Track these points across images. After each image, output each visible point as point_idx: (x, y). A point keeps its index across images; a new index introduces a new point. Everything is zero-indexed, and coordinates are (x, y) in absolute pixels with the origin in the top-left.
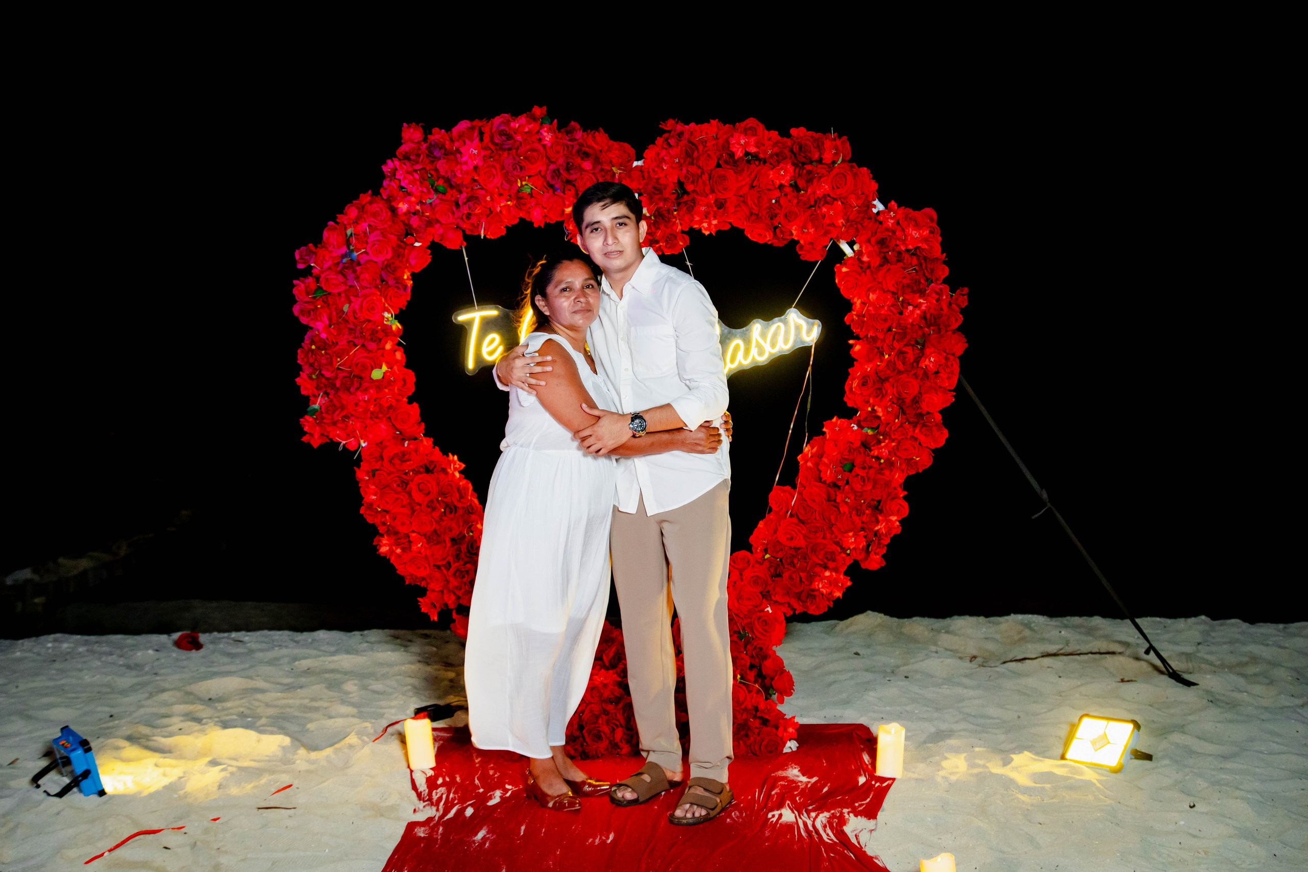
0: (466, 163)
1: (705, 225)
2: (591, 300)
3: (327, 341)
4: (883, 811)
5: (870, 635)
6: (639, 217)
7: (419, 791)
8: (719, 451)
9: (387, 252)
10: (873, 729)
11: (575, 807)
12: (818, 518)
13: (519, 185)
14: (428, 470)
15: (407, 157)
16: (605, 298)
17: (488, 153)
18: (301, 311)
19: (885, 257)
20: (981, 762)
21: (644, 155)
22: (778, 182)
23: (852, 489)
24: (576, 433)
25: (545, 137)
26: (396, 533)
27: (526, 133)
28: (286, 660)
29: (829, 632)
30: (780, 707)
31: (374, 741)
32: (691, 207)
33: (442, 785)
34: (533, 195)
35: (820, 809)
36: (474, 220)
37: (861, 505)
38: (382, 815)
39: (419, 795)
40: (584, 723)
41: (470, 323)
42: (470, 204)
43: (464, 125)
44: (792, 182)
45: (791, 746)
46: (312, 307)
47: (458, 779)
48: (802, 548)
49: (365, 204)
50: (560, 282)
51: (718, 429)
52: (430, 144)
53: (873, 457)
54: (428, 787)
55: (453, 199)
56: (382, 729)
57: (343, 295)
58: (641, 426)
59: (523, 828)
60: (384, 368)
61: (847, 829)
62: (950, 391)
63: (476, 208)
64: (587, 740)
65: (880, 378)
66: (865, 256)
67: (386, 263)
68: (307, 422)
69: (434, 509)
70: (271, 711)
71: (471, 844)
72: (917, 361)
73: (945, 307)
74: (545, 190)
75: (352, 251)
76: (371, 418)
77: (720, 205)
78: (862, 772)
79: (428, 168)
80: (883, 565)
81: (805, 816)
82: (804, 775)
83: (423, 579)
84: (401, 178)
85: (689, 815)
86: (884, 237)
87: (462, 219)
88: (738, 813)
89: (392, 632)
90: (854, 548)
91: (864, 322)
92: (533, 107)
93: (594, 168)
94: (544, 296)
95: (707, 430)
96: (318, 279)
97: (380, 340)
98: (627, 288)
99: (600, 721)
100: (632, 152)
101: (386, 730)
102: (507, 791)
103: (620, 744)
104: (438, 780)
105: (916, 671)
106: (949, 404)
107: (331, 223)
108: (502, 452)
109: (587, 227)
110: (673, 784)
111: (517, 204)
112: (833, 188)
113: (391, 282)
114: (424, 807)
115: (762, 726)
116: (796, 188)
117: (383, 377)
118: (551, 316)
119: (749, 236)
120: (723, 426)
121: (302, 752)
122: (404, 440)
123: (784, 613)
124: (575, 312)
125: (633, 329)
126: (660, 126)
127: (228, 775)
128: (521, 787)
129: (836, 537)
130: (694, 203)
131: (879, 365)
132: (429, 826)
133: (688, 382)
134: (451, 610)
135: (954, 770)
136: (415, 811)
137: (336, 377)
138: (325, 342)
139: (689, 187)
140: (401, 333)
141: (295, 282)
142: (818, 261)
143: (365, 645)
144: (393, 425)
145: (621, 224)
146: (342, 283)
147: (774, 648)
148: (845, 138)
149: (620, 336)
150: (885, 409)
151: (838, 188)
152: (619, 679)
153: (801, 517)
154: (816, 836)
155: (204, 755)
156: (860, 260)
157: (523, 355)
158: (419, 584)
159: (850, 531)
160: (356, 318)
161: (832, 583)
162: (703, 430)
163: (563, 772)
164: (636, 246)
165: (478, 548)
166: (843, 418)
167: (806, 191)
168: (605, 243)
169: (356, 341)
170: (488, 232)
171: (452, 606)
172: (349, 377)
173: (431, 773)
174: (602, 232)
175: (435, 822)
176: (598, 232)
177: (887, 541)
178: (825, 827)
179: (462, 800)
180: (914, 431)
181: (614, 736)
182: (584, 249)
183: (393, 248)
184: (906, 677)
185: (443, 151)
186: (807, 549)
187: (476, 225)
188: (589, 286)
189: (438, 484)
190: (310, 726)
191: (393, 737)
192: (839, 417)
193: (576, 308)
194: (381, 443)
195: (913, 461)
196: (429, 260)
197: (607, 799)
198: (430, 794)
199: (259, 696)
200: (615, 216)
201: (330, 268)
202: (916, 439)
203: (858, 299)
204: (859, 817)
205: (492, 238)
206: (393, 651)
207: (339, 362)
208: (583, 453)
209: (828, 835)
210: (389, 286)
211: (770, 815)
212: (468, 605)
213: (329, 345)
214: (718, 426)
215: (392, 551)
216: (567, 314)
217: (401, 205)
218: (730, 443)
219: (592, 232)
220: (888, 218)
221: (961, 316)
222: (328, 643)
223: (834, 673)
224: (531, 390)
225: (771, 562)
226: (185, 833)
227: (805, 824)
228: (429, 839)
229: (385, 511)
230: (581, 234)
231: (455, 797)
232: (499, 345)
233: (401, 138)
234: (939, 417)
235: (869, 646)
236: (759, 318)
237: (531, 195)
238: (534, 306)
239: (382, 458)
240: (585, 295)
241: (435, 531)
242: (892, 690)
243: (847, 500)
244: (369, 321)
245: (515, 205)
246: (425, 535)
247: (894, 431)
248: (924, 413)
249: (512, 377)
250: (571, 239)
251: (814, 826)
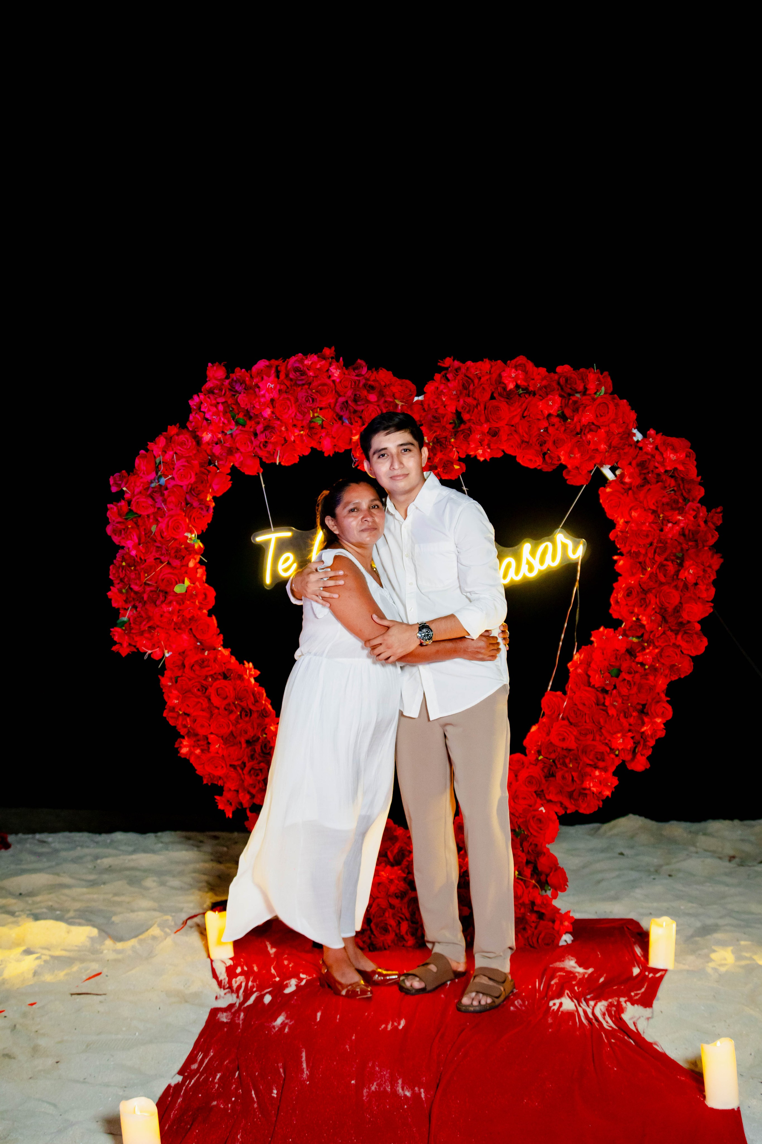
0: (264, 396)
1: (480, 451)
2: (377, 520)
3: (136, 558)
4: (658, 1000)
5: (632, 837)
6: (421, 444)
7: (220, 979)
8: (498, 659)
9: (191, 477)
10: (644, 924)
11: (367, 994)
12: (588, 721)
13: (312, 416)
14: (225, 677)
15: (211, 392)
16: (389, 517)
17: (283, 387)
18: (114, 531)
19: (645, 479)
20: (747, 955)
21: (425, 390)
22: (546, 412)
23: (619, 693)
24: (366, 642)
25: (334, 373)
26: (196, 735)
27: (318, 369)
28: (89, 858)
29: (594, 833)
30: (556, 903)
31: (175, 933)
32: (468, 434)
33: (241, 974)
34: (324, 426)
35: (598, 998)
36: (270, 447)
37: (628, 708)
38: (186, 1002)
39: (220, 984)
40: (372, 917)
41: (267, 543)
42: (267, 432)
43: (262, 364)
44: (559, 412)
45: (567, 939)
46: (123, 527)
47: (256, 969)
48: (573, 750)
49: (173, 436)
50: (348, 503)
51: (496, 637)
52: (233, 380)
53: (638, 663)
54: (227, 976)
55: (252, 430)
56: (181, 922)
57: (152, 517)
58: (428, 635)
59: (319, 1014)
60: (187, 583)
61: (625, 1017)
62: (708, 602)
63: (272, 437)
64: (375, 932)
65: (643, 590)
66: (627, 477)
67: (190, 487)
68: (116, 633)
69: (231, 712)
70: (78, 905)
71: (271, 1030)
72: (677, 573)
73: (702, 524)
74: (334, 422)
75: (160, 477)
76: (175, 629)
77: (494, 433)
78: (636, 964)
79: (229, 403)
80: (648, 768)
81: (584, 1004)
82: (580, 966)
83: (220, 778)
84: (206, 410)
85: (475, 1003)
86: (644, 460)
87: (260, 447)
88: (520, 1002)
89: (184, 834)
90: (622, 749)
91: (627, 537)
92: (323, 349)
93: (378, 401)
94: (334, 516)
95: (487, 638)
96: (129, 503)
97: (184, 557)
98: (411, 509)
99: (387, 915)
100: (413, 387)
101: (185, 923)
102: (301, 980)
103: (406, 937)
104: (236, 968)
105: (679, 870)
106: (707, 615)
107: (142, 452)
108: (296, 661)
109: (374, 453)
110: (457, 974)
111: (309, 434)
112: (597, 416)
113: (195, 504)
114: (225, 994)
115: (538, 920)
116: (563, 417)
117: (186, 591)
118: (341, 535)
119: (520, 462)
120: (501, 635)
121: (109, 942)
122: (203, 650)
123: (556, 813)
124: (363, 531)
125: (416, 546)
126: (439, 364)
127: (42, 963)
128: (314, 976)
129: (605, 739)
130: (471, 431)
131: (642, 578)
132: (230, 1011)
133: (468, 594)
134: (246, 809)
135: (723, 962)
136: (216, 998)
137: (144, 592)
138: (134, 560)
139: (466, 417)
140: (202, 552)
141: (109, 506)
142: (583, 486)
143: (160, 845)
144: (195, 636)
145: (406, 450)
146: (151, 505)
147: (548, 846)
148: (606, 373)
149: (405, 553)
150: (649, 617)
151: (601, 416)
152: (405, 875)
153: (571, 720)
154: (596, 1024)
155: (18, 945)
156: (623, 483)
157: (317, 570)
158: (216, 783)
159: (619, 732)
160: (162, 537)
161: (601, 782)
162: (484, 639)
163: (354, 962)
164: (419, 471)
165: (272, 748)
166: (610, 628)
167: (572, 420)
168: (391, 468)
169: (162, 558)
170: (283, 458)
171: (246, 804)
172: (156, 591)
173: (230, 963)
174: (389, 457)
175: (236, 1008)
176: (384, 457)
177: (652, 743)
178: (604, 1014)
179: (260, 988)
180: (676, 638)
181: (399, 929)
182: (371, 474)
183: (196, 474)
184: (670, 876)
185: (243, 386)
186: (578, 750)
187: (272, 453)
188: (375, 506)
189: (235, 689)
190: (114, 919)
191: (193, 929)
192: (606, 627)
193: (363, 527)
194: (184, 652)
195: (676, 667)
196: (230, 486)
197: (396, 988)
198: (230, 982)
199: (67, 891)
200: (401, 443)
201: (140, 493)
202: (678, 646)
203: (621, 519)
204: (636, 1005)
205: (287, 465)
206: (187, 850)
207: (146, 577)
208: (373, 660)
209: (607, 1022)
210: (194, 508)
211: (551, 1003)
212: (261, 804)
213: (138, 562)
214: (496, 635)
215: (191, 752)
216: (355, 532)
217: (204, 435)
218: (507, 651)
219: (379, 457)
220: (647, 444)
221: (717, 533)
222: (125, 844)
223: (601, 871)
224: (324, 603)
225: (545, 763)
226: (5, 1017)
227: (585, 1012)
228: (232, 1024)
229: (186, 714)
230: (368, 459)
231: (253, 985)
232: (294, 562)
233: (206, 377)
234: (698, 627)
235: (632, 847)
236: (530, 538)
237: (322, 426)
238: (324, 526)
239: (184, 666)
240: (371, 515)
241: (232, 733)
242: (658, 887)
243: (615, 703)
244: (175, 539)
245: (308, 434)
246: (222, 737)
247: (658, 638)
248: (685, 622)
249: (306, 591)
250: (358, 466)
251: (593, 1014)
